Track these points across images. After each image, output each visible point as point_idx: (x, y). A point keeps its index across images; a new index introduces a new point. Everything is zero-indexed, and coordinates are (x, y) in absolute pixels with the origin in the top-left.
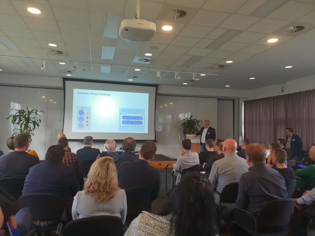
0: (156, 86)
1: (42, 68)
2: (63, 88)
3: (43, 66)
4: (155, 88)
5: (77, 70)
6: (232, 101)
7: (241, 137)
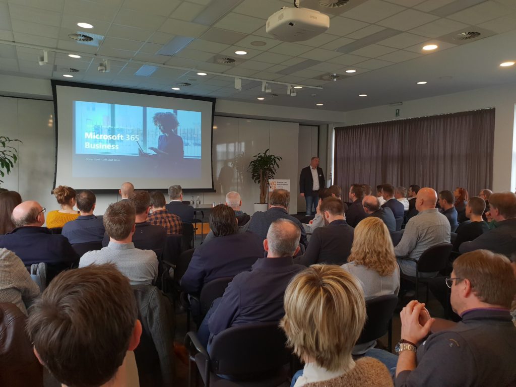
0: (213, 100)
1: (41, 63)
2: (52, 99)
3: (42, 59)
4: (211, 104)
5: (106, 70)
6: (317, 127)
7: (330, 181)
